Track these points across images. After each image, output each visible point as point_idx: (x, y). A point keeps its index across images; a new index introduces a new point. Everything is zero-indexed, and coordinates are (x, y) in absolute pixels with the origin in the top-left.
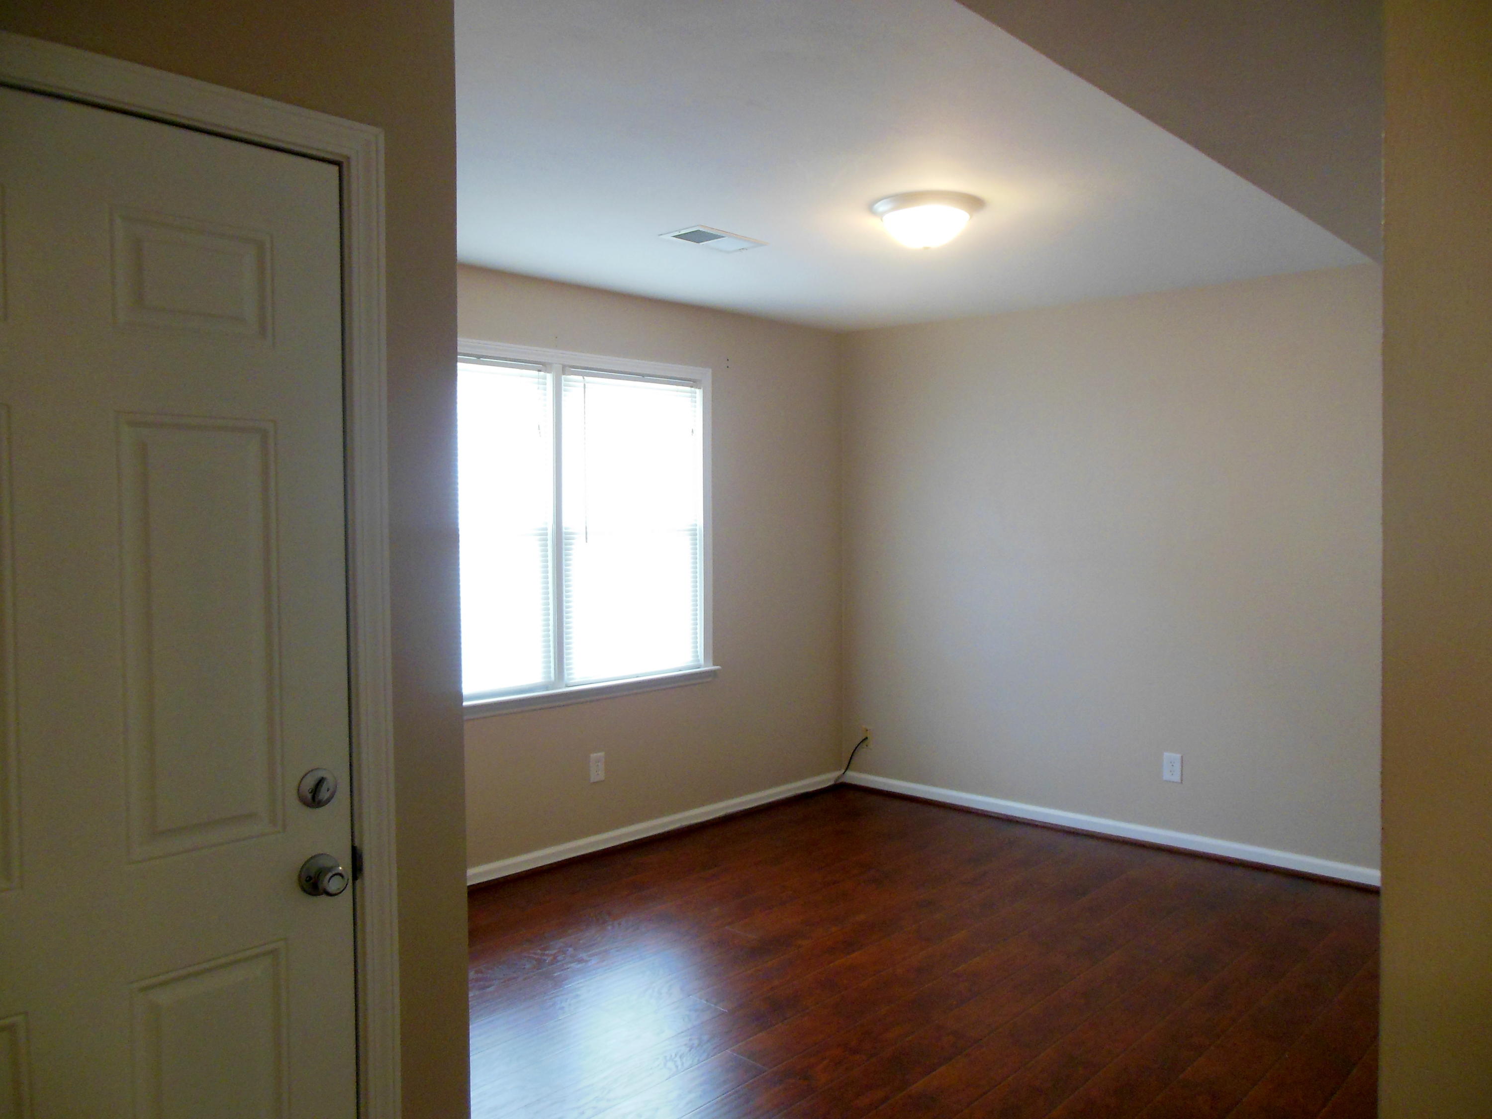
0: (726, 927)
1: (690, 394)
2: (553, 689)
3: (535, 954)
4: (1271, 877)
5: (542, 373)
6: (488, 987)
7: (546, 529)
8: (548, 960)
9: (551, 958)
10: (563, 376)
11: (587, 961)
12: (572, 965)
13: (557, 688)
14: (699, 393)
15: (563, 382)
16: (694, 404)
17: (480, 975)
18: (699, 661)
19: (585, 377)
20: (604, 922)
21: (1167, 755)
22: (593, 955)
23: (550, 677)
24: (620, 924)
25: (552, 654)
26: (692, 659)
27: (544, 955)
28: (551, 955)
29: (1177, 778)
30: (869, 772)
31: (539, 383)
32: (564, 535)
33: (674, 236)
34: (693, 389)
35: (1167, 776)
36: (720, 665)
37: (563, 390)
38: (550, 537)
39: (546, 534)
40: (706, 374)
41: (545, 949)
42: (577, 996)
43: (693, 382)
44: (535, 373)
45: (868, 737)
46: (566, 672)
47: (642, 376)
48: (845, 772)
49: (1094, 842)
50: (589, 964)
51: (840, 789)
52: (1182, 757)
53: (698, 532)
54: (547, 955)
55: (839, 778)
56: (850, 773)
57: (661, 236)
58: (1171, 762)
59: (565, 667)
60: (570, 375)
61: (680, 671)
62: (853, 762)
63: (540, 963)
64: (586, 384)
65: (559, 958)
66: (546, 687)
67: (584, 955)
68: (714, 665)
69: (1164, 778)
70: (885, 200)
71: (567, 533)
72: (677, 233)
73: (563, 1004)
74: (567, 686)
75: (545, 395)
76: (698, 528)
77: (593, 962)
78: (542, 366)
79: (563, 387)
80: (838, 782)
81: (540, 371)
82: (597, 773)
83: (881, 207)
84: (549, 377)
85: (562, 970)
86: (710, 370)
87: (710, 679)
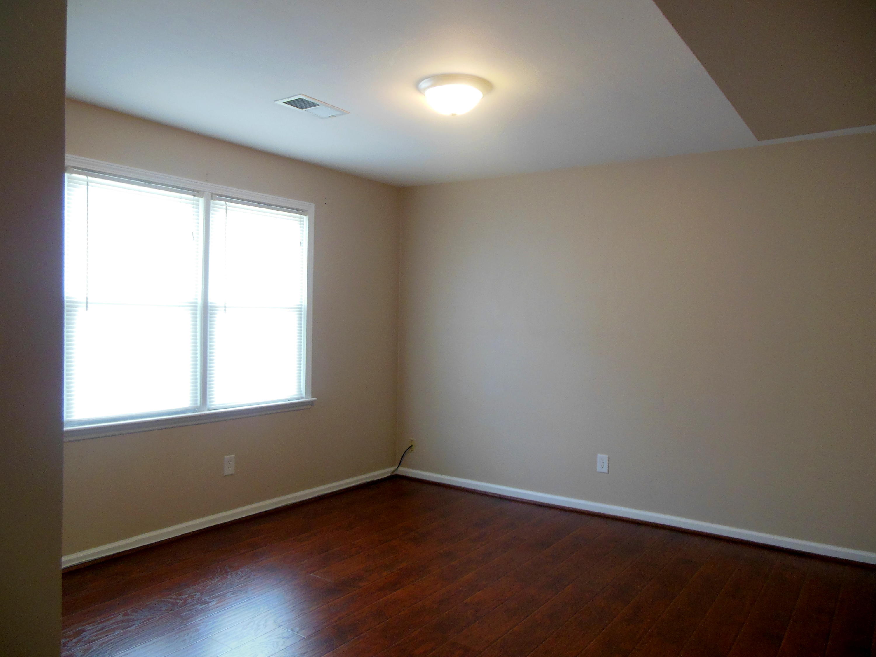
0: (311, 574)
1: (300, 219)
2: (199, 411)
3: (171, 598)
4: (663, 532)
5: (196, 197)
6: (132, 626)
7: (196, 303)
8: (181, 602)
9: (183, 601)
10: (211, 201)
11: (208, 603)
12: (198, 606)
13: (201, 411)
14: (306, 219)
15: (211, 205)
16: (302, 226)
17: (127, 617)
18: (301, 394)
19: (227, 203)
20: (226, 572)
21: (600, 456)
22: (213, 598)
23: (197, 404)
24: (236, 574)
25: (198, 388)
26: (296, 393)
27: (177, 599)
28: (183, 599)
29: (605, 470)
30: (413, 468)
31: (193, 204)
32: (209, 308)
33: (284, 103)
34: (302, 216)
35: (599, 469)
36: (316, 398)
37: (211, 210)
38: (199, 308)
39: (196, 307)
40: (311, 207)
41: (179, 595)
42: (197, 630)
43: (302, 212)
44: (191, 197)
45: (413, 445)
46: (208, 400)
47: (267, 205)
48: (398, 467)
49: (556, 512)
50: (210, 605)
51: (394, 478)
52: (609, 457)
53: (303, 310)
54: (181, 599)
55: (394, 471)
56: (401, 468)
57: (276, 102)
58: (602, 460)
59: (208, 397)
60: (216, 200)
61: (289, 401)
62: (403, 461)
63: (174, 604)
64: (228, 207)
65: (189, 601)
66: (194, 410)
67: (207, 598)
68: (312, 397)
69: (598, 470)
70: (427, 80)
71: (211, 307)
72: (287, 100)
73: (186, 637)
74: (209, 410)
75: (198, 212)
76: (303, 307)
77: (213, 603)
78: (196, 193)
79: (211, 208)
80: (393, 474)
81: (195, 196)
82: (229, 469)
83: (423, 85)
84: (201, 201)
85: (190, 610)
86: (314, 204)
87: (309, 407)
